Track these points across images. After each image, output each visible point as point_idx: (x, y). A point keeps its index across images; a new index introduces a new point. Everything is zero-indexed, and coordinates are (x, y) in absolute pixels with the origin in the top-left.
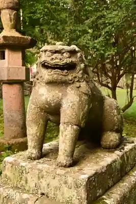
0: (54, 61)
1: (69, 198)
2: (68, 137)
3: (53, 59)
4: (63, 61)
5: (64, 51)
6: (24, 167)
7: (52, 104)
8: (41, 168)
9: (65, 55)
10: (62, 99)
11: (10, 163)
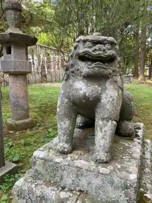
0: (97, 53)
1: (114, 198)
2: (108, 133)
3: (95, 50)
4: (106, 53)
5: (105, 42)
6: (58, 163)
7: (91, 99)
8: (79, 165)
9: (107, 46)
10: (101, 93)
11: (42, 159)
